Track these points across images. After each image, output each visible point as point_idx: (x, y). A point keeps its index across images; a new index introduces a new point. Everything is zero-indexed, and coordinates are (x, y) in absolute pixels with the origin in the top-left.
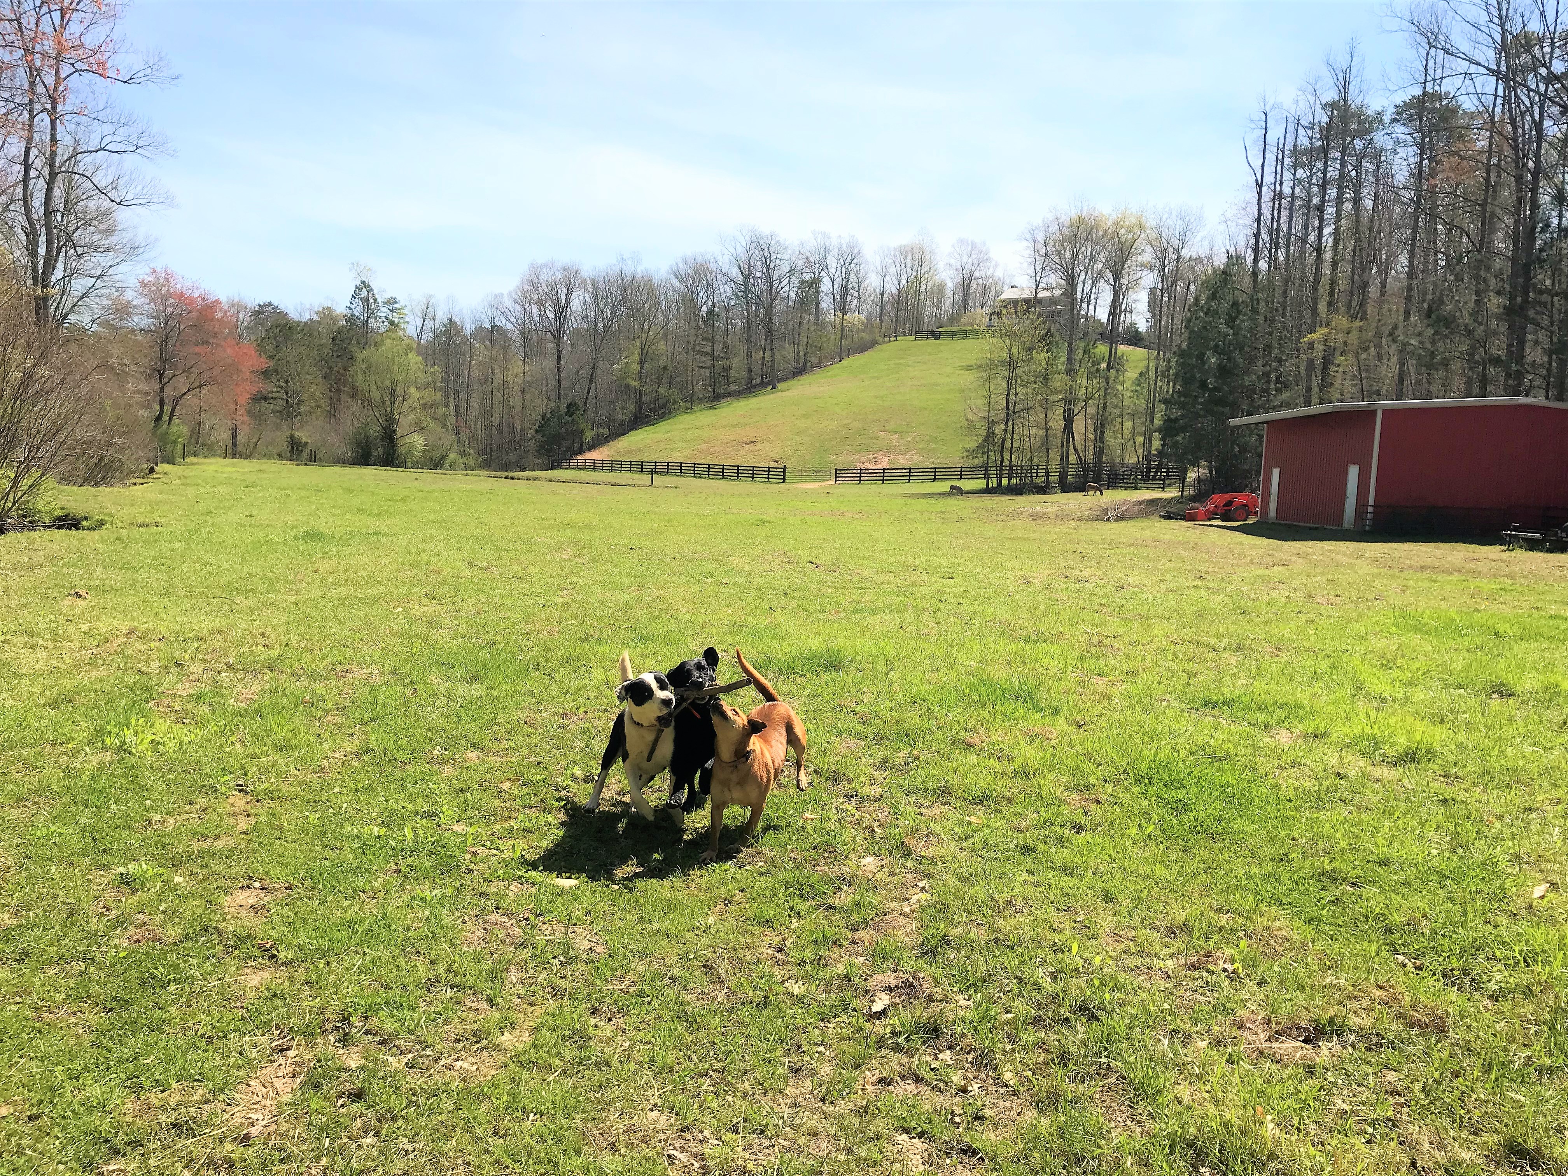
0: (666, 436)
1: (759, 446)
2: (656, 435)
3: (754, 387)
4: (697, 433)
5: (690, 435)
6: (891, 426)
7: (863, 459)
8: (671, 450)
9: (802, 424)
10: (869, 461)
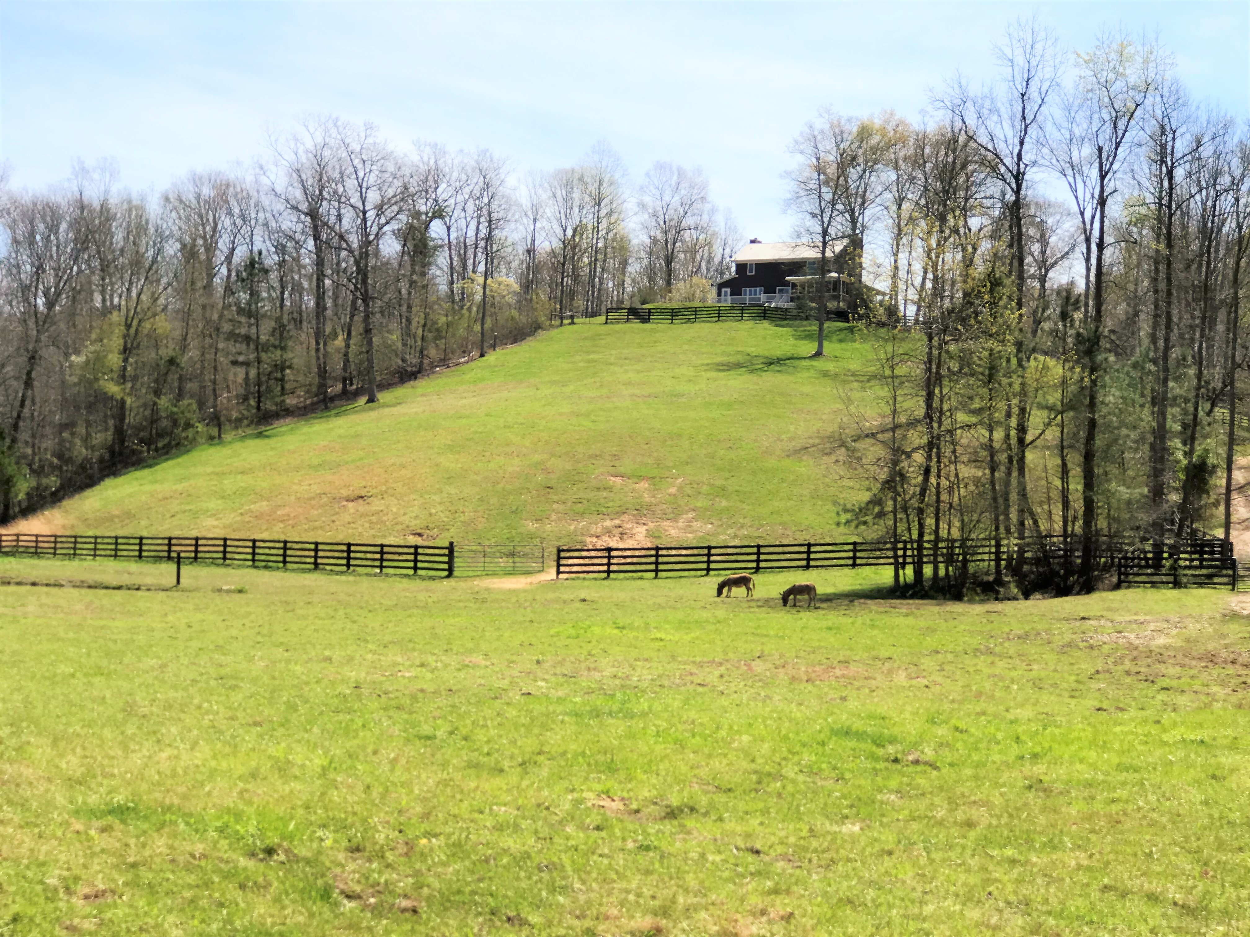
0: (179, 487)
1: (377, 505)
2: (158, 487)
3: (332, 399)
4: (243, 481)
5: (229, 484)
6: (627, 465)
7: (594, 529)
8: (195, 514)
9: (449, 462)
10: (609, 532)
